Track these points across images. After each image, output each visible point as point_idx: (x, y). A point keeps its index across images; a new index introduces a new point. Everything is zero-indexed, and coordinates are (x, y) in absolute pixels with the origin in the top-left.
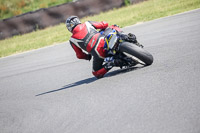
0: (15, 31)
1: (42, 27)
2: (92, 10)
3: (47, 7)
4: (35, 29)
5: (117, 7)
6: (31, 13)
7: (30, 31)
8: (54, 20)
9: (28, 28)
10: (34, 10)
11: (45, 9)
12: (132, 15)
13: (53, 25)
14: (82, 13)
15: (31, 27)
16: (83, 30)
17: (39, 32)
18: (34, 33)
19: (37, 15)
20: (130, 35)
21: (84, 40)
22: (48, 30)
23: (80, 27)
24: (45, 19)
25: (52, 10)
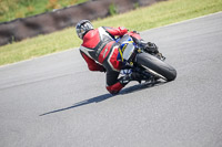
1: (18, 39)
3: (24, 17)
4: (10, 41)
5: (102, 18)
6: (6, 23)
7: (5, 44)
8: (32, 32)
10: (9, 20)
11: (21, 20)
13: (31, 36)
14: (62, 24)
15: (6, 39)
16: (95, 37)
17: (15, 44)
18: (9, 45)
19: (12, 26)
20: (149, 44)
21: (96, 49)
22: (24, 42)
23: (92, 34)
24: (22, 30)
25: (29, 20)
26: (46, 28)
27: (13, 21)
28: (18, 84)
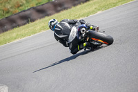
0: (14, 25)
1: (33, 20)
2: (66, 6)
3: (35, 6)
4: (28, 22)
6: (24, 11)
7: (25, 24)
8: (41, 15)
9: (23, 22)
10: (27, 8)
11: (33, 8)
12: (94, 7)
13: (40, 18)
14: (59, 8)
15: (25, 21)
17: (31, 24)
18: (27, 25)
19: (28, 12)
22: (37, 22)
24: (34, 15)
25: (39, 8)
26: (49, 12)
27: (29, 9)
28: (35, 48)
